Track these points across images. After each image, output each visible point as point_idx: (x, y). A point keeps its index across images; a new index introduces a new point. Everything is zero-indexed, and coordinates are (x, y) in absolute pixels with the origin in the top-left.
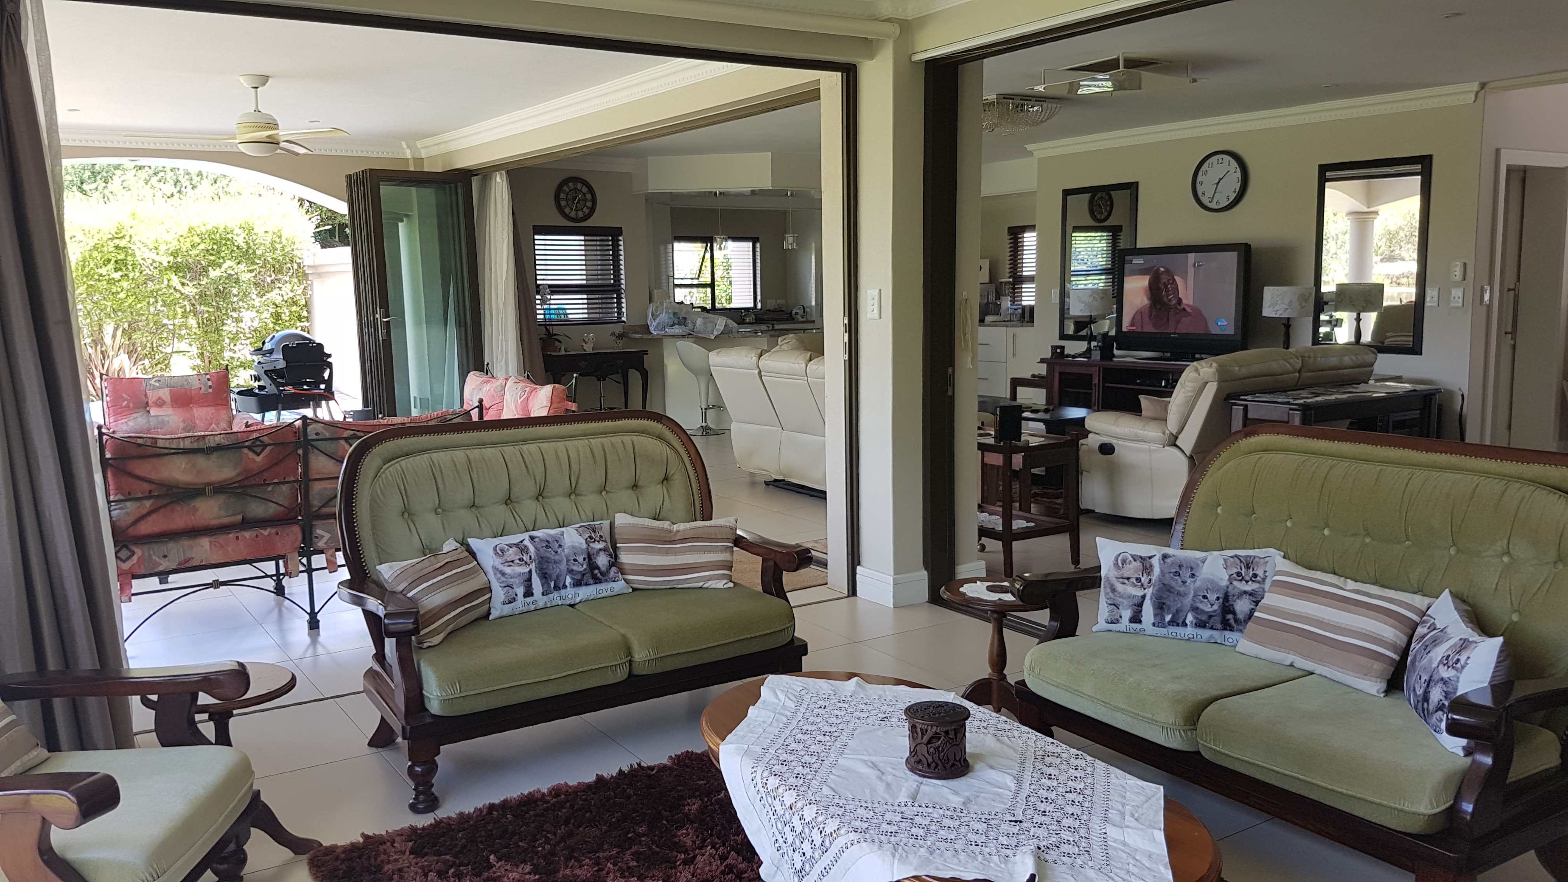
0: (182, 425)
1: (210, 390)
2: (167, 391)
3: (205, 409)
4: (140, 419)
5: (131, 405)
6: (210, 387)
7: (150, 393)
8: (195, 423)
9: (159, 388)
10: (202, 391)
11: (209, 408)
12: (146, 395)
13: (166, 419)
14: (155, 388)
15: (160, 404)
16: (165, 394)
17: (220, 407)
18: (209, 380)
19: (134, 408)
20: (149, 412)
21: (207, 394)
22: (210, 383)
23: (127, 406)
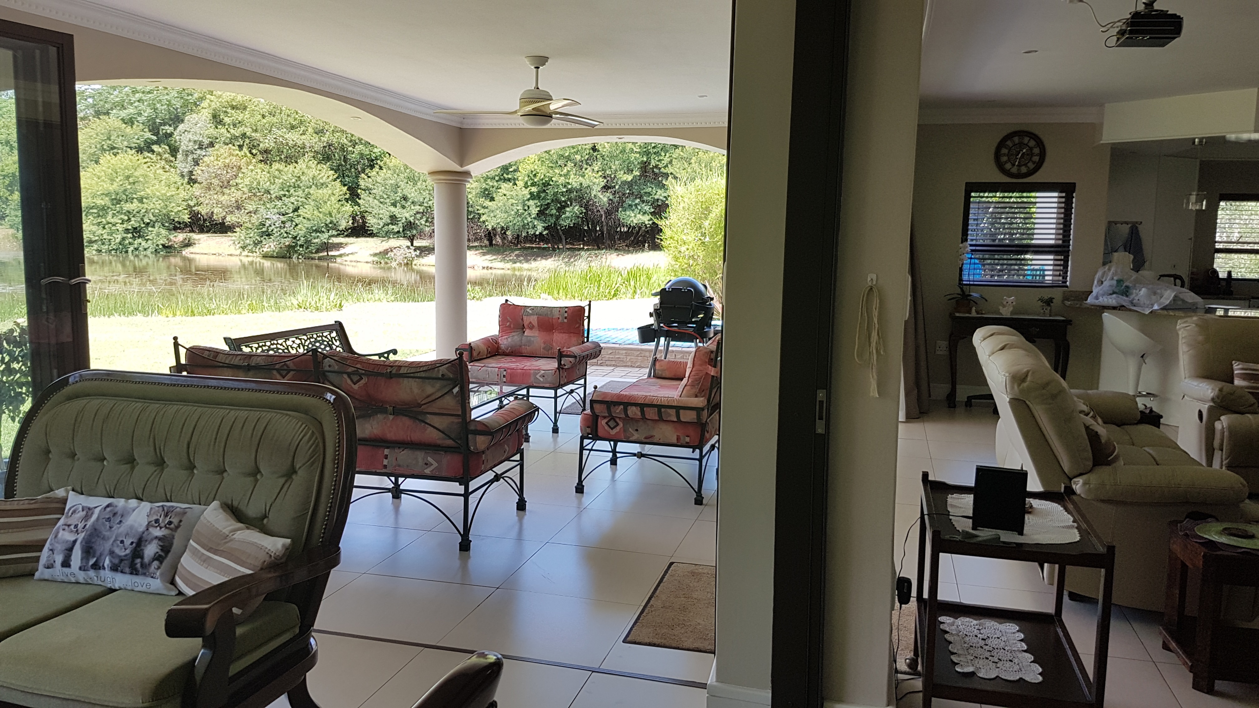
0: (543, 346)
1: (565, 321)
2: (535, 317)
3: (561, 335)
4: (516, 337)
5: (512, 326)
6: (566, 318)
7: (525, 318)
8: (552, 345)
9: (531, 314)
10: (560, 320)
11: (564, 335)
12: (522, 319)
13: (532, 339)
14: (529, 315)
15: (531, 327)
16: (534, 319)
17: (572, 335)
18: (566, 312)
19: (514, 328)
20: (524, 332)
21: (563, 323)
22: (566, 315)
23: (510, 326)
